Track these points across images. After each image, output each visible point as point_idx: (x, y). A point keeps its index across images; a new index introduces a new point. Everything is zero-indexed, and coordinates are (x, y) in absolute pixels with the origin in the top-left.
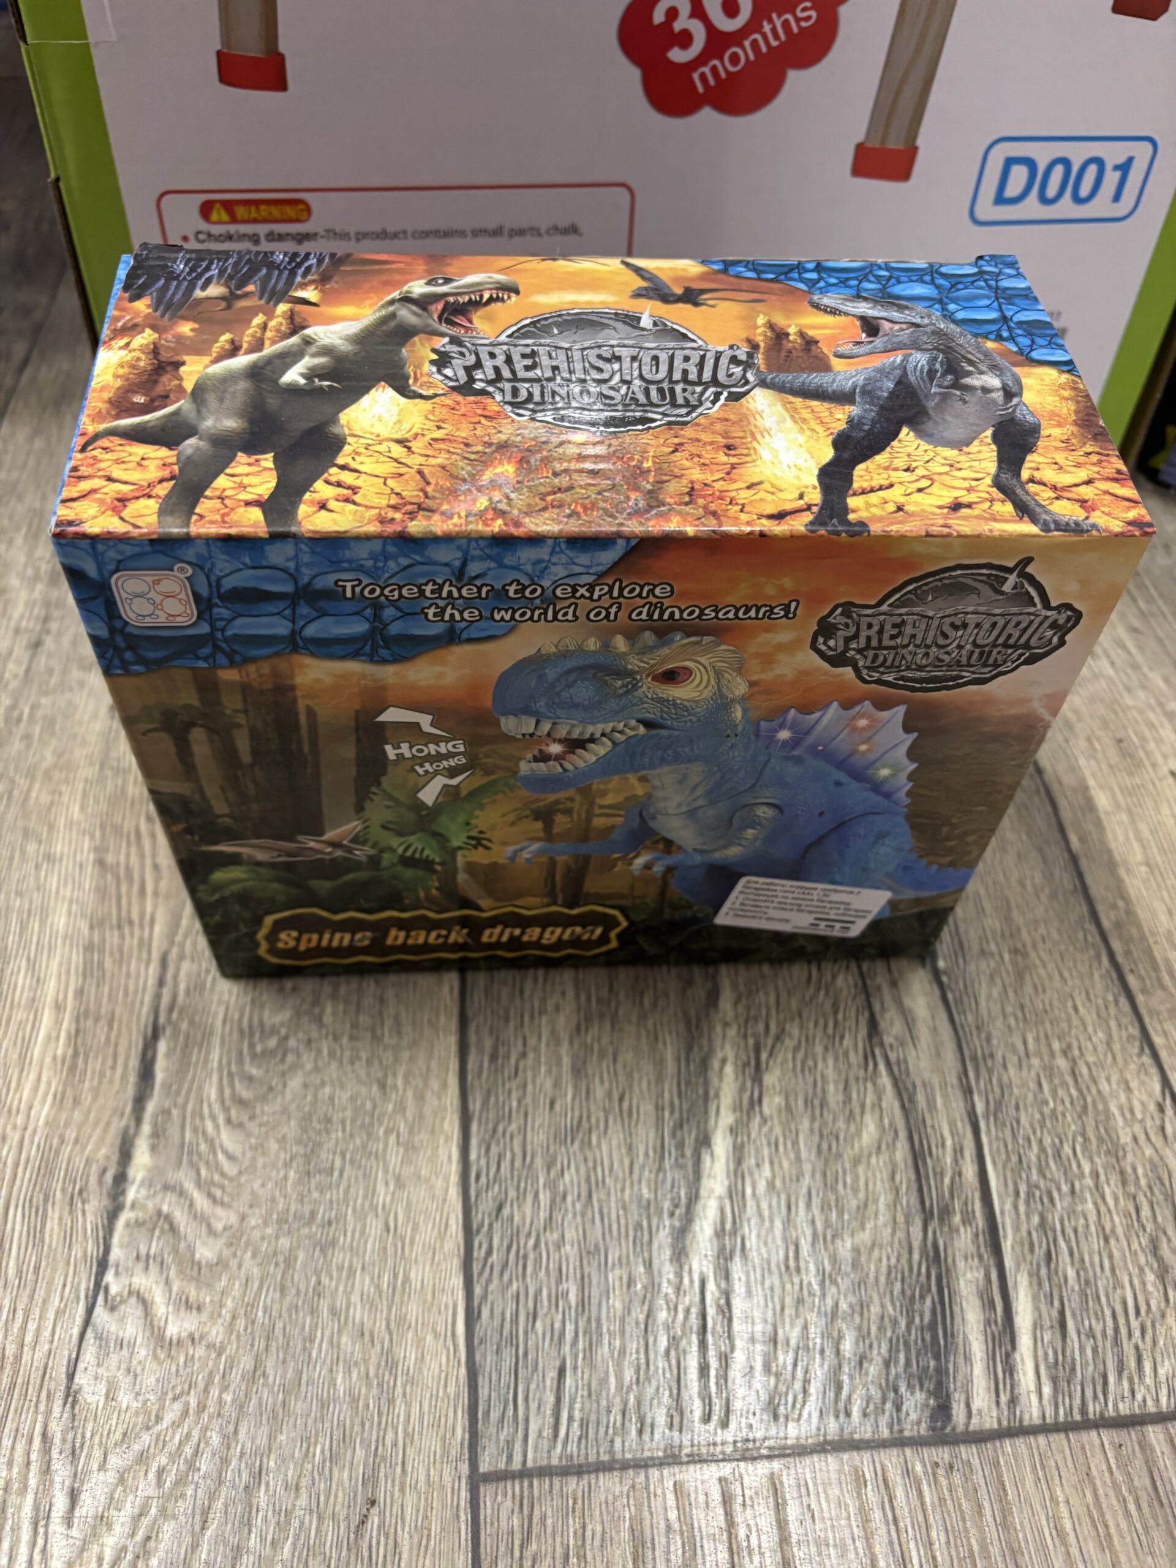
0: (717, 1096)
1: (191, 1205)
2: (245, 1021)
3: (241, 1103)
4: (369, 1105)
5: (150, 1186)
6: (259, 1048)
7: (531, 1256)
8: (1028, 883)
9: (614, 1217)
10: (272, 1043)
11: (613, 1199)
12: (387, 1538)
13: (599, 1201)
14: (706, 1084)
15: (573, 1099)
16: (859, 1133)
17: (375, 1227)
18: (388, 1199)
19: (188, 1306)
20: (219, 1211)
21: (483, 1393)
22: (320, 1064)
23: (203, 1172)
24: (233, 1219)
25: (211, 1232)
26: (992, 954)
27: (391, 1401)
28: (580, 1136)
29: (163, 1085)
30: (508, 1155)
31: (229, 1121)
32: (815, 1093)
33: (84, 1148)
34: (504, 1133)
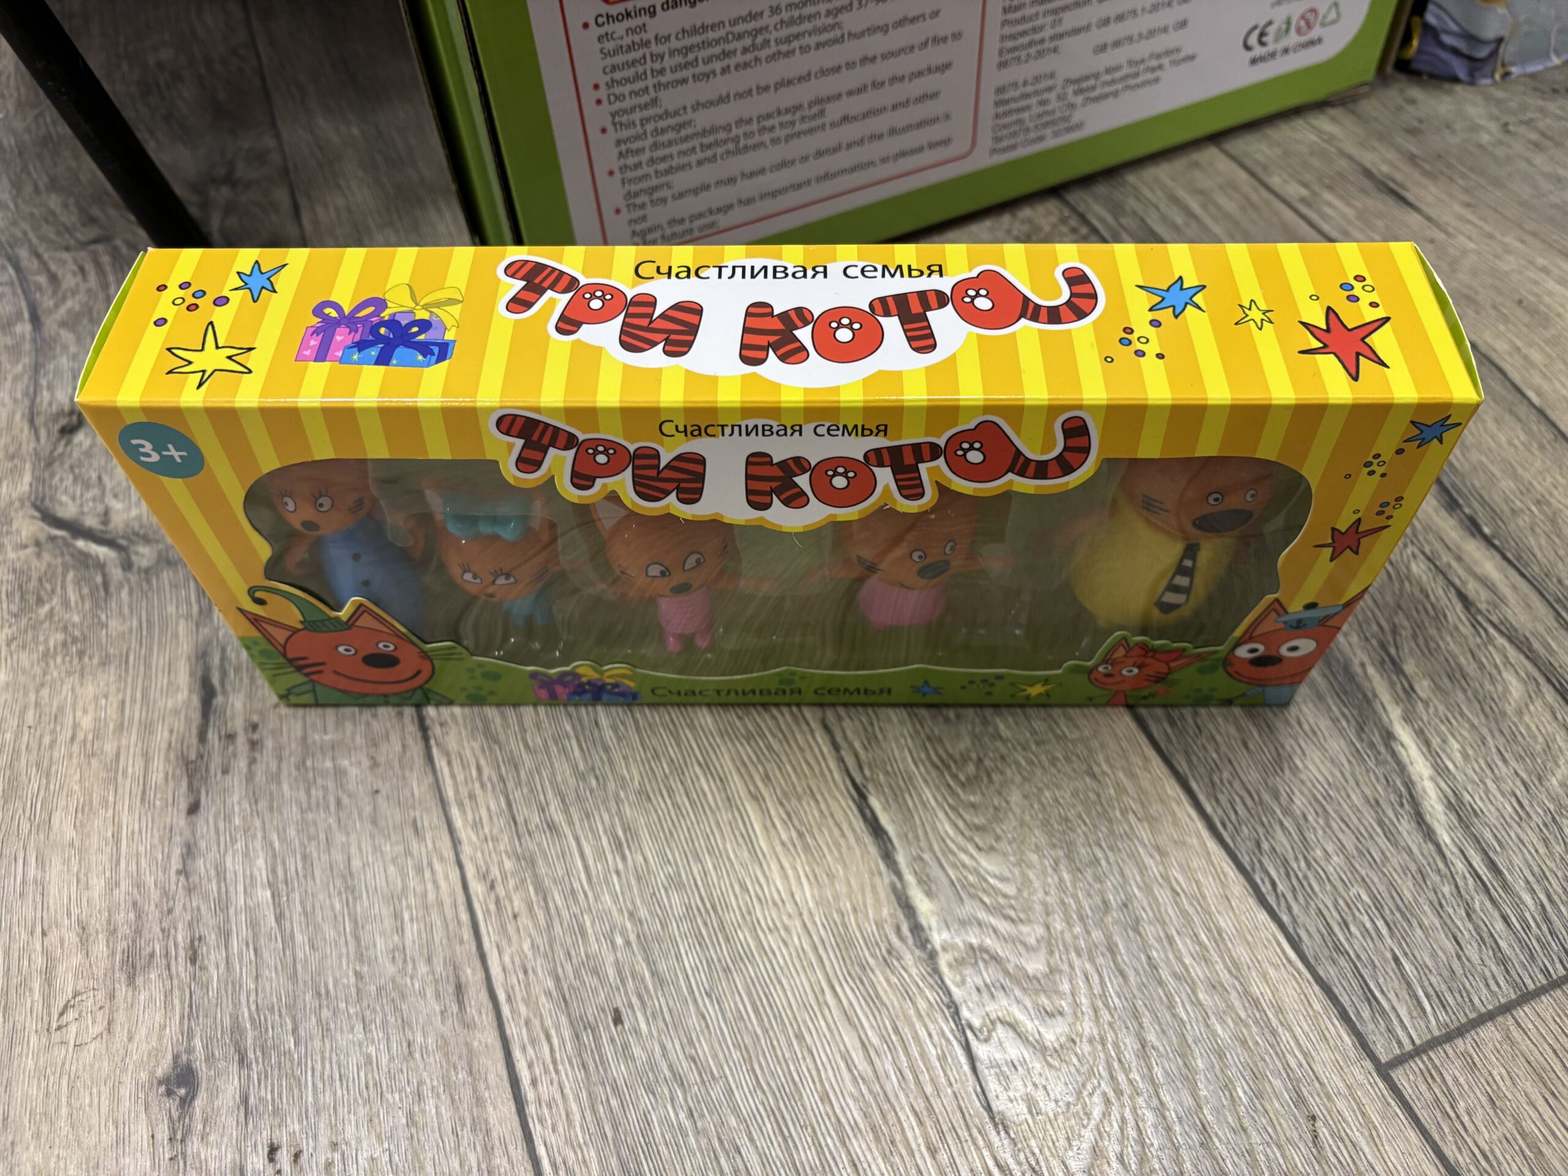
1: (995, 931)
3: (978, 828)
4: (1092, 796)
5: (948, 927)
10: (971, 768)
12: (1343, 1141)
13: (1336, 812)
19: (1051, 1015)
21: (1344, 1000)
27: (1274, 1033)
31: (979, 849)
33: (867, 915)
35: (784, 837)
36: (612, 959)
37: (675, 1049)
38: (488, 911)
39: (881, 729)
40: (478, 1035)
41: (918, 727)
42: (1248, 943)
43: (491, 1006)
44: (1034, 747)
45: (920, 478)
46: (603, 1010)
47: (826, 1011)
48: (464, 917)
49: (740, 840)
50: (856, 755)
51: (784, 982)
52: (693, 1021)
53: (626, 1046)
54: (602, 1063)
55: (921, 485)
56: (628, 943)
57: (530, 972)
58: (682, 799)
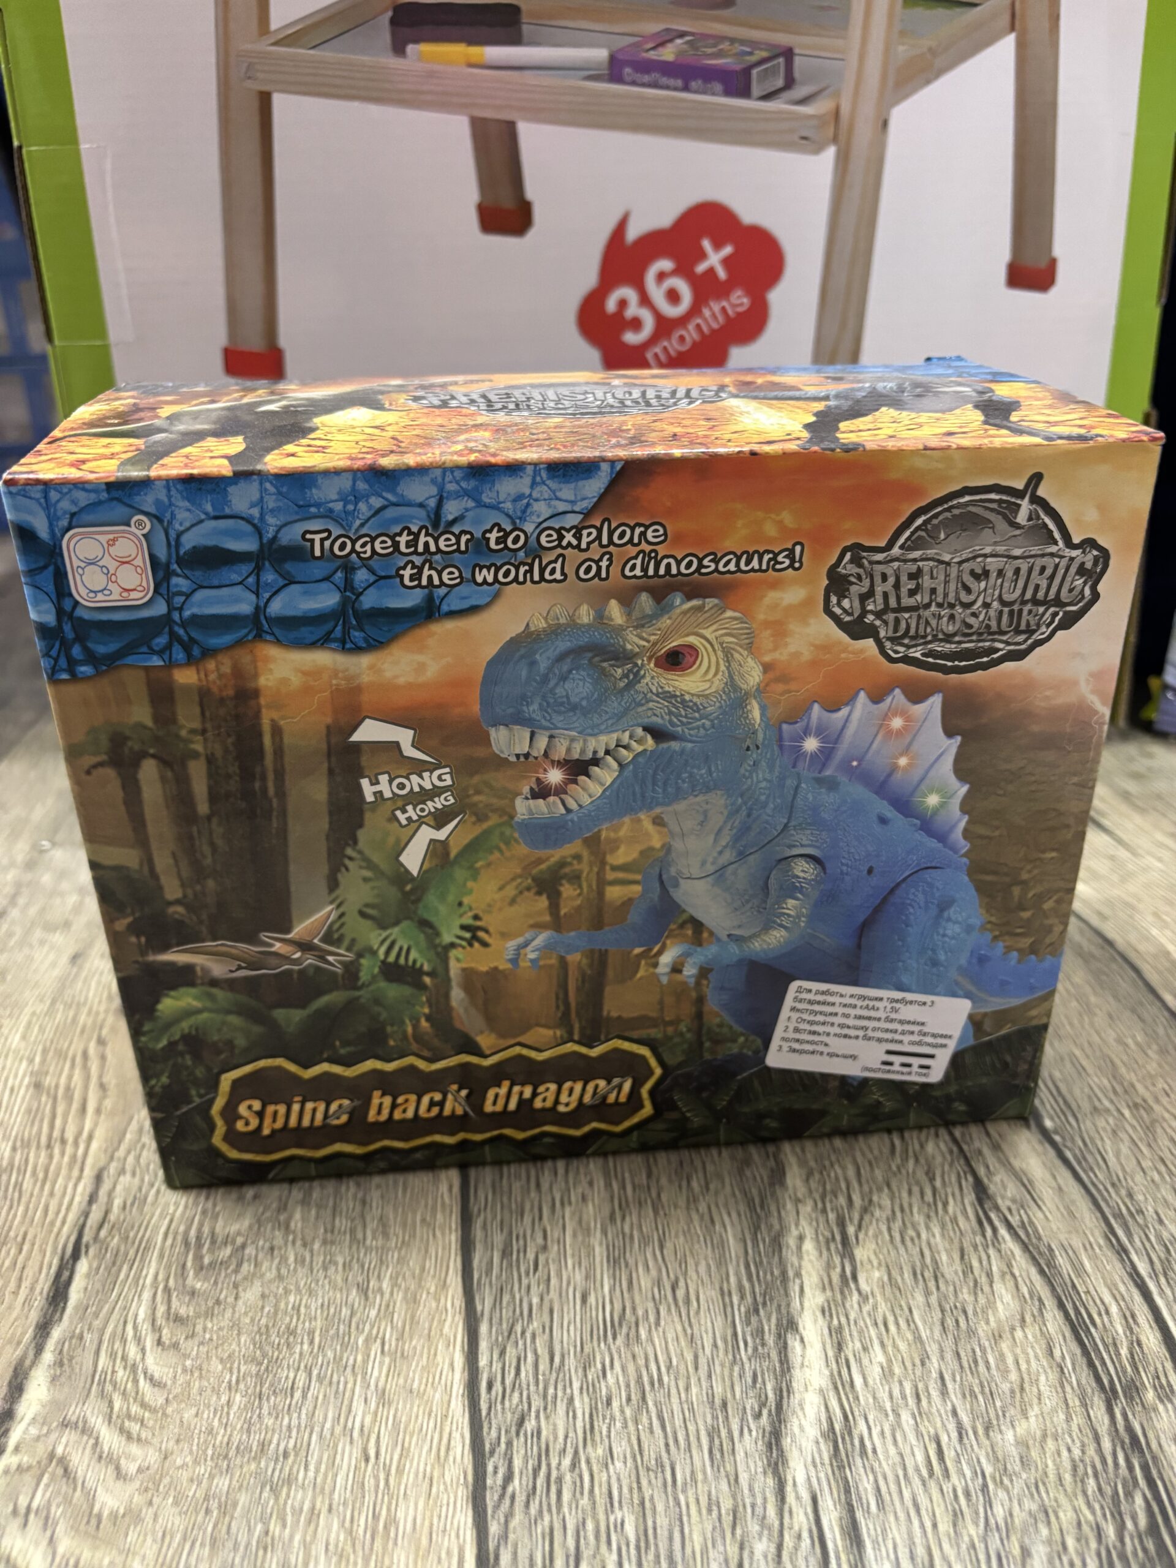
0: (798, 1275)
2: (193, 1233)
6: (206, 1261)
7: (568, 1478)
8: (1130, 1041)
9: (678, 1422)
11: (675, 1400)
14: (782, 1263)
15: (612, 1290)
16: (991, 1304)
17: (348, 1455)
18: (368, 1420)
20: (134, 1449)
22: (284, 1271)
23: (117, 1405)
24: (153, 1457)
25: (120, 1475)
26: (1108, 1111)
28: (624, 1330)
29: (76, 1308)
30: (530, 1355)
32: (924, 1265)
34: (523, 1333)
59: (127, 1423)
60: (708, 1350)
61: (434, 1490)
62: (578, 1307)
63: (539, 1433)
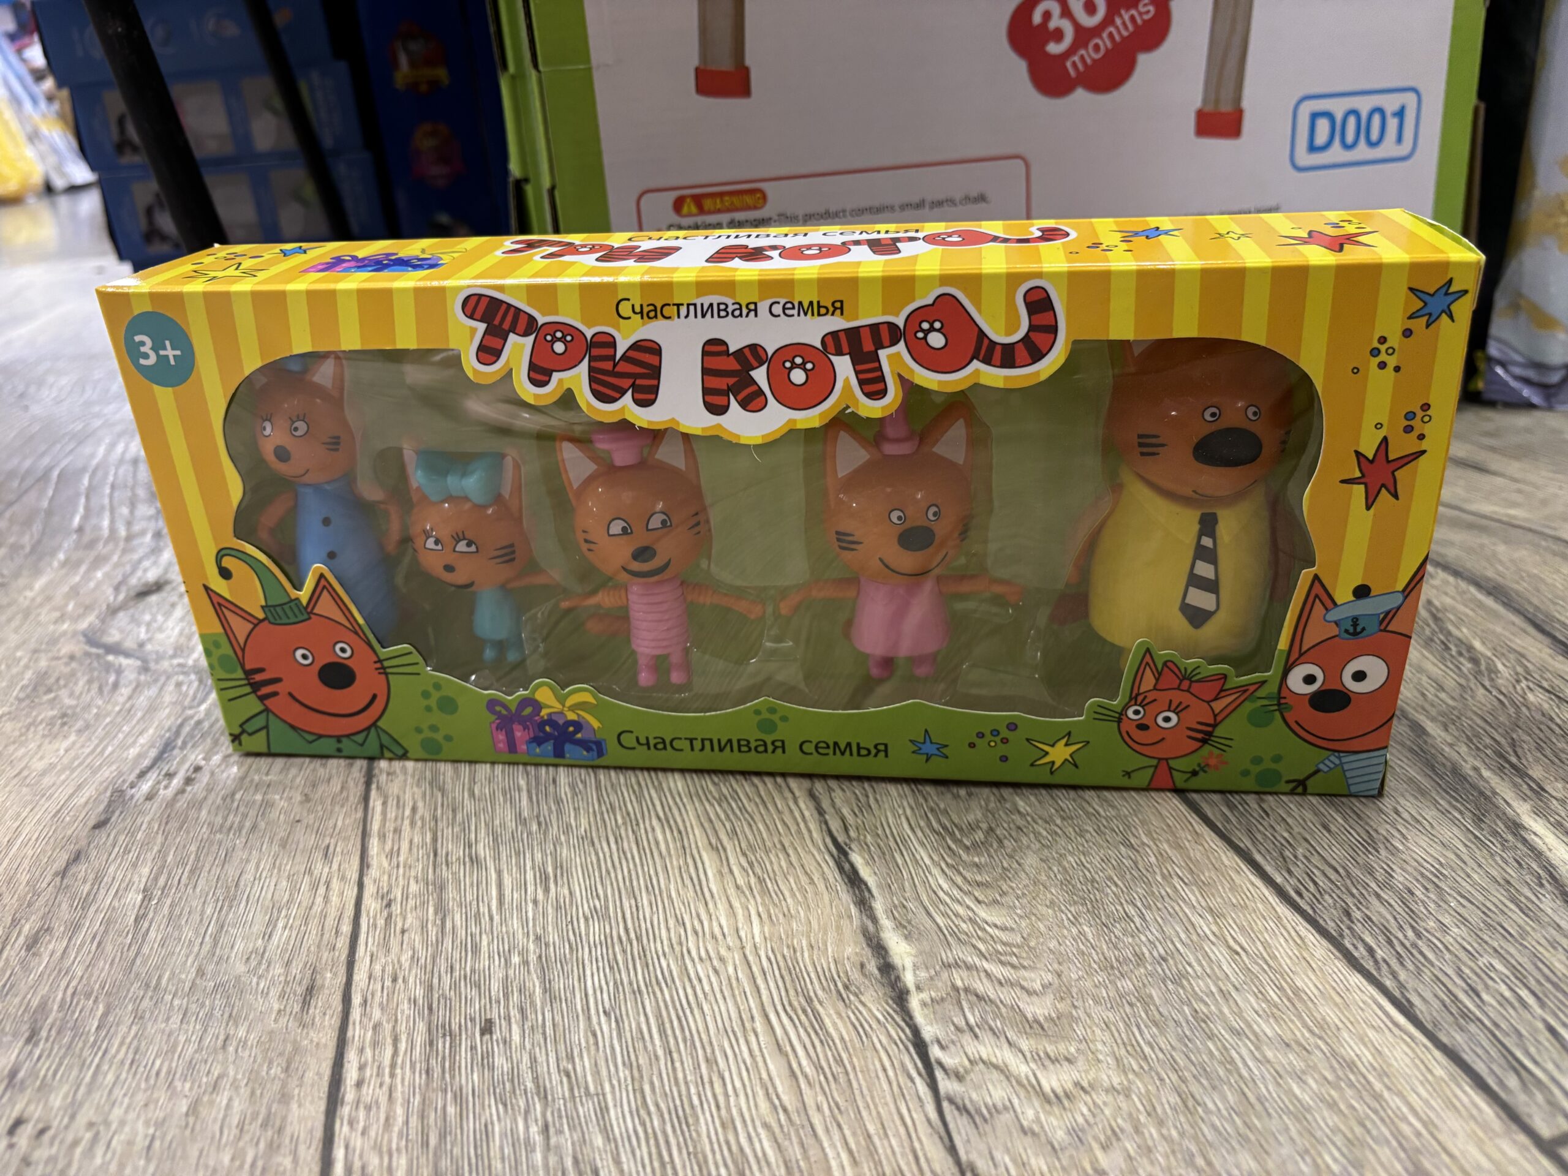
1: (988, 975)
2: (935, 825)
3: (979, 884)
4: (1127, 862)
5: (927, 968)
6: (967, 842)
7: (1420, 943)
13: (1451, 888)
14: (1474, 787)
15: (1347, 822)
18: (1215, 929)
19: (1054, 1061)
20: (1025, 974)
22: (1045, 841)
24: (1049, 977)
25: (1029, 992)
28: (1381, 845)
29: (880, 886)
30: (1315, 870)
31: (979, 902)
33: (824, 952)
34: (1295, 856)
35: (741, 881)
36: (501, 974)
37: (548, 1064)
38: (375, 926)
39: (876, 800)
40: (312, 1034)
41: (921, 800)
42: (1336, 1005)
43: (340, 1008)
44: (1058, 822)
45: (880, 368)
46: (473, 1020)
47: (752, 1039)
48: (346, 928)
49: (688, 882)
50: (843, 820)
51: (706, 1007)
52: (580, 1036)
53: (488, 1055)
54: (452, 1068)
55: (882, 379)
56: (526, 963)
57: (400, 981)
58: (630, 845)
59: (1003, 958)
60: (1463, 849)
61: (1314, 966)
62: (1327, 835)
63: (1370, 919)
